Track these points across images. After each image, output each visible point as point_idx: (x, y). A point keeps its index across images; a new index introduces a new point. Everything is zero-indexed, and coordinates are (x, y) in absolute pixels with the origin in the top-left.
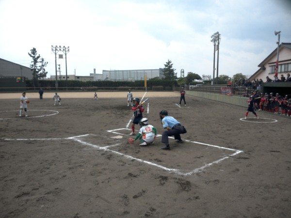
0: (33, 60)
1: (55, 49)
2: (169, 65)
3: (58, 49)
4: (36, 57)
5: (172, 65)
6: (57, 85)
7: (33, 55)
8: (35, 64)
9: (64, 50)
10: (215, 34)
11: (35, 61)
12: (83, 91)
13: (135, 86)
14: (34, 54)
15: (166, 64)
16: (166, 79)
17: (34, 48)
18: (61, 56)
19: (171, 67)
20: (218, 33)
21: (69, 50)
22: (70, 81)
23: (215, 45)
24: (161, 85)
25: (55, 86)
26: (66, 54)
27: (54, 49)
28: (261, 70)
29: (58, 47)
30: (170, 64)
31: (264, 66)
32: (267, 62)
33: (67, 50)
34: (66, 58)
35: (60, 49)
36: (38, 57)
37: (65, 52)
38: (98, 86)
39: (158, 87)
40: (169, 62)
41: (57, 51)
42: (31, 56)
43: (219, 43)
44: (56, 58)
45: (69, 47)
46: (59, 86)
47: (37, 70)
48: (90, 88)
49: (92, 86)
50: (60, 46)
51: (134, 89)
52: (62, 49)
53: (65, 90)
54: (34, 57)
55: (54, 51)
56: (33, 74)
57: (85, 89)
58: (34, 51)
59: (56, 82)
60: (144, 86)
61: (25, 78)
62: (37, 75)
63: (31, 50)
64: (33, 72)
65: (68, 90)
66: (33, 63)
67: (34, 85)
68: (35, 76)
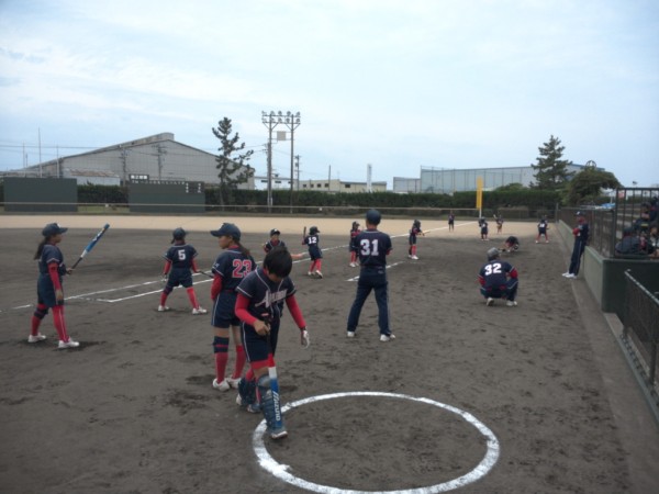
0: (221, 145)
1: (271, 119)
2: (551, 150)
3: (276, 119)
4: (230, 137)
5: (560, 150)
6: (270, 201)
7: (222, 135)
8: (225, 154)
9: (288, 120)
11: (228, 147)
12: (324, 215)
14: (224, 131)
15: (544, 147)
16: (540, 187)
17: (226, 119)
18: (281, 136)
19: (559, 156)
21: (298, 120)
22: (298, 193)
24: (524, 204)
25: (266, 204)
26: (292, 130)
27: (268, 119)
29: (276, 113)
30: (556, 148)
33: (295, 121)
34: (292, 139)
35: (280, 120)
36: (236, 139)
37: (290, 125)
38: (360, 205)
39: (514, 208)
40: (553, 143)
41: (273, 125)
42: (219, 137)
44: (271, 139)
45: (298, 114)
46: (274, 204)
47: (230, 167)
48: (343, 208)
49: (346, 205)
50: (280, 113)
52: (283, 120)
53: (288, 212)
54: (225, 138)
55: (268, 125)
56: (221, 176)
57: (330, 210)
58: (226, 125)
59: (269, 194)
60: (474, 206)
61: (203, 184)
62: (228, 179)
63: (220, 123)
64: (219, 171)
65: (294, 212)
66: (222, 153)
67: (222, 200)
68: (225, 181)
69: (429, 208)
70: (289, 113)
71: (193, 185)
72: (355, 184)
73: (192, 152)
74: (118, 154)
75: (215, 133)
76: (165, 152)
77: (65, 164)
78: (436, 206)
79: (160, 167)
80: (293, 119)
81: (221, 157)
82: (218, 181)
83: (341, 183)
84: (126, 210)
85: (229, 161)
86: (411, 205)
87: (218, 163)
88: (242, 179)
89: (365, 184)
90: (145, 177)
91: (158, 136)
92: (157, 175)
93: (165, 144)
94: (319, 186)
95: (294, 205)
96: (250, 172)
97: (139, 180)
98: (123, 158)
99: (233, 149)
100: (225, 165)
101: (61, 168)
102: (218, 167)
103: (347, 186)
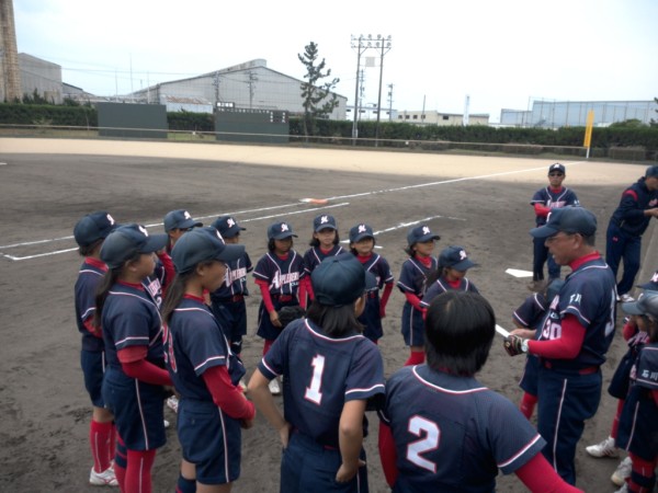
0: (307, 72)
1: (360, 44)
3: (365, 43)
4: (316, 63)
6: (355, 132)
7: (308, 60)
8: (311, 81)
9: (378, 44)
11: (314, 73)
12: (412, 149)
17: (312, 43)
18: (370, 62)
21: (389, 44)
22: (384, 124)
24: (641, 144)
25: (351, 136)
26: (382, 55)
27: (357, 43)
29: (366, 37)
33: (386, 44)
34: (381, 65)
35: (369, 44)
36: (322, 65)
38: (451, 139)
39: (629, 148)
41: (362, 50)
42: (305, 63)
44: (359, 65)
45: (390, 37)
46: (359, 136)
47: (314, 96)
48: (431, 142)
49: (436, 139)
50: (370, 36)
52: (373, 43)
53: (373, 146)
54: (311, 64)
55: (357, 50)
56: (305, 105)
57: (417, 145)
58: (312, 49)
59: (355, 126)
60: (582, 144)
61: (287, 113)
62: (313, 108)
63: (306, 47)
64: (304, 100)
65: (380, 145)
66: (307, 80)
67: (306, 131)
68: (309, 110)
69: (528, 145)
70: (379, 36)
71: (277, 114)
72: (454, 116)
73: (284, 79)
74: (212, 80)
75: (301, 59)
76: (257, 79)
77: (162, 91)
78: (537, 143)
79: (252, 95)
80: (384, 44)
81: (306, 84)
82: (302, 110)
83: (439, 114)
84: (213, 138)
85: (315, 88)
86: (508, 141)
87: (302, 92)
88: (328, 108)
89: (461, 116)
90: (231, 105)
91: (251, 63)
92: (248, 103)
93: (257, 71)
94: (415, 117)
95: (380, 137)
96: (336, 101)
97: (225, 108)
98: (216, 85)
99: (319, 75)
100: (310, 93)
101: (158, 94)
102: (303, 95)
103: (446, 117)
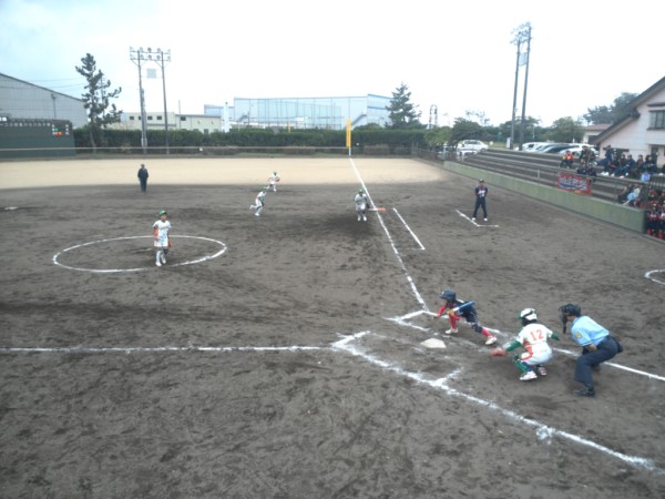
0: (87, 83)
1: (139, 55)
2: (402, 95)
3: (146, 56)
4: (96, 73)
5: (409, 94)
6: (144, 141)
7: (87, 71)
8: (92, 91)
9: (158, 57)
10: (522, 26)
11: (94, 82)
12: (205, 155)
13: (323, 145)
14: (89, 68)
15: (397, 92)
16: (394, 127)
17: (88, 55)
18: (152, 73)
19: (407, 99)
20: (528, 24)
21: (169, 58)
23: (518, 53)
24: (384, 143)
25: (140, 145)
26: (163, 68)
27: (136, 55)
28: (630, 119)
29: (146, 50)
30: (405, 93)
31: (635, 109)
32: (644, 101)
33: (165, 58)
34: (163, 76)
35: (150, 57)
36: (100, 76)
37: (160, 63)
39: (377, 146)
40: (403, 88)
41: (142, 62)
42: (83, 74)
43: (529, 49)
44: (140, 77)
46: (149, 145)
48: (221, 148)
50: (149, 49)
51: (322, 151)
52: (154, 56)
53: (164, 153)
54: (90, 75)
55: (136, 61)
56: (90, 116)
57: (209, 150)
58: (89, 61)
59: (143, 134)
60: (344, 144)
61: (70, 124)
62: (97, 119)
63: (83, 60)
64: (89, 111)
65: (171, 153)
66: (88, 91)
67: (93, 142)
68: (94, 120)
71: (60, 127)
72: (191, 116)
75: (80, 71)
80: (163, 57)
81: (88, 96)
82: (88, 121)
83: (176, 116)
90: (5, 119)
95: (171, 145)
99: (97, 87)
100: (94, 104)
102: (87, 107)
103: (183, 118)
